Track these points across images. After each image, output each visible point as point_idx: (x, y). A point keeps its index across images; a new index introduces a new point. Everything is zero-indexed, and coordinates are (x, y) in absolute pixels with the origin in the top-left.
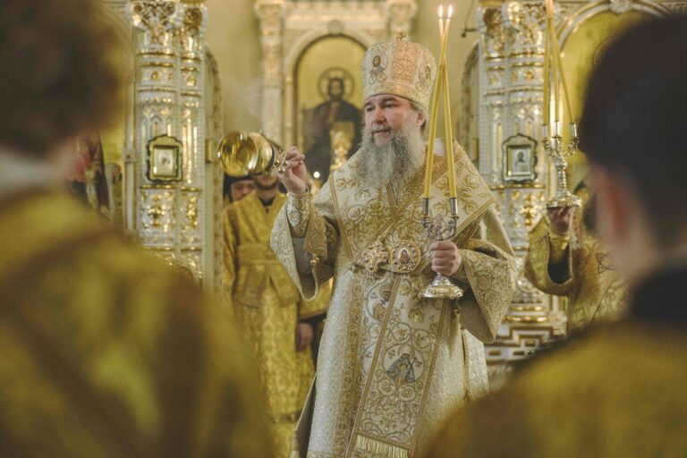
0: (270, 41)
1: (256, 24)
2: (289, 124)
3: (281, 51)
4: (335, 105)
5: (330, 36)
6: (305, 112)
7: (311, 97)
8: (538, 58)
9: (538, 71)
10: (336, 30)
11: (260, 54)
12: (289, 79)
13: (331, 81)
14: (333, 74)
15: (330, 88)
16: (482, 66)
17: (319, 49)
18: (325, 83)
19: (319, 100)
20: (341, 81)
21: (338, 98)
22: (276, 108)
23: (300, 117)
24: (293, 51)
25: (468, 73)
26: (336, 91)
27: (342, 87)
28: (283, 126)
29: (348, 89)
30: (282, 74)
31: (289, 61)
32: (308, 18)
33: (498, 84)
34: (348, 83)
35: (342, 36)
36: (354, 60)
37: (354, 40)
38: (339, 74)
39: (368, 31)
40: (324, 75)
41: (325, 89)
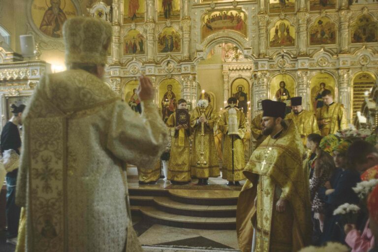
0: (226, 80)
1: (223, 76)
3: (228, 82)
4: (240, 93)
5: (239, 78)
6: (233, 95)
7: (235, 91)
8: (265, 84)
9: (265, 87)
11: (224, 82)
12: (230, 88)
13: (239, 88)
15: (239, 89)
16: (254, 86)
17: (237, 81)
18: (238, 88)
19: (237, 92)
20: (241, 88)
24: (231, 81)
26: (240, 90)
29: (243, 89)
30: (228, 86)
31: (230, 84)
32: (234, 74)
33: (257, 89)
34: (243, 88)
35: (241, 78)
36: (244, 83)
37: (244, 79)
38: (241, 86)
39: (247, 77)
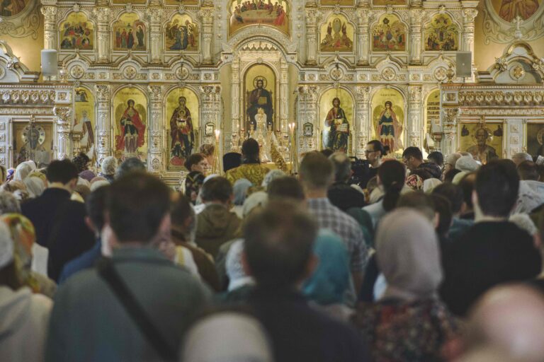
0: (235, 67)
2: (242, 98)
3: (239, 70)
4: (259, 90)
5: (258, 64)
6: (248, 93)
7: (250, 87)
8: (314, 101)
9: (313, 105)
10: (260, 62)
11: (231, 71)
12: (242, 80)
13: (258, 81)
14: (259, 79)
15: (257, 84)
16: (299, 102)
17: (253, 68)
18: (255, 82)
19: (253, 88)
20: (262, 81)
21: (261, 88)
22: (237, 92)
23: (246, 95)
24: (244, 70)
25: (295, 103)
26: (260, 85)
27: (263, 83)
28: (239, 98)
29: (265, 84)
30: (239, 78)
31: (242, 73)
32: (250, 57)
33: (303, 108)
34: (265, 82)
35: (262, 64)
36: (266, 73)
37: (267, 65)
38: (261, 79)
39: (272, 62)
40: (255, 79)
41: (255, 85)
